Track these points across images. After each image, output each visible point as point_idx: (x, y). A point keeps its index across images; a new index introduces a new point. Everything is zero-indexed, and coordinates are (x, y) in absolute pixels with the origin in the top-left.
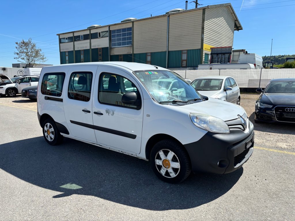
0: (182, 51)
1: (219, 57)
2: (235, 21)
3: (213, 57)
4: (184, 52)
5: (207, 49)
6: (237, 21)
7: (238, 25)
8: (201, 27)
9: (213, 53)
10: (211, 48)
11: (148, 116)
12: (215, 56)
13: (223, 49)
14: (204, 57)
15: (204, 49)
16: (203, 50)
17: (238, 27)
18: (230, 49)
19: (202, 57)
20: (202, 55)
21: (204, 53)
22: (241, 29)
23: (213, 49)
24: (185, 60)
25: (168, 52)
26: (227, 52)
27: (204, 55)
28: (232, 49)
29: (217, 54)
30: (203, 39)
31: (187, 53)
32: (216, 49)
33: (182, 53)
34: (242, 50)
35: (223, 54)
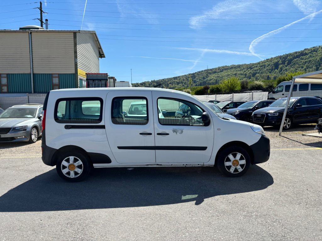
0: (52, 74)
1: (95, 83)
2: (99, 48)
3: (88, 83)
4: (54, 76)
5: (82, 74)
6: (101, 49)
7: (102, 53)
8: (73, 51)
9: (88, 78)
10: (86, 74)
12: (91, 82)
13: (98, 75)
14: (79, 82)
15: (78, 74)
16: (77, 75)
17: (101, 55)
18: (106, 75)
21: (79, 78)
22: (104, 57)
23: (88, 75)
24: (56, 85)
25: (34, 74)
26: (103, 78)
27: (79, 80)
28: (107, 76)
29: (94, 80)
30: (77, 64)
31: (59, 77)
32: (91, 75)
33: (52, 77)
35: (99, 81)
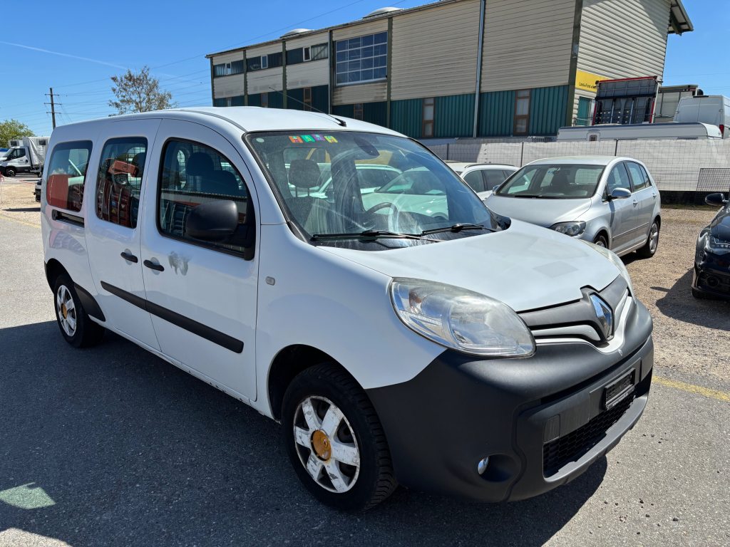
0: (517, 91)
1: (618, 107)
2: (672, 6)
3: (601, 106)
4: (521, 94)
5: (586, 84)
6: (677, 8)
7: (681, 19)
8: (572, 25)
9: (603, 94)
10: (597, 82)
11: (271, 281)
12: (607, 104)
13: (631, 84)
14: (576, 106)
15: (577, 85)
16: (574, 88)
17: (678, 25)
18: (652, 82)
19: (572, 108)
20: (572, 103)
21: (577, 96)
22: (689, 30)
23: (603, 85)
24: (522, 117)
25: (481, 94)
26: (643, 91)
27: (576, 101)
28: (656, 83)
29: (615, 98)
30: (576, 59)
31: (530, 97)
32: (610, 85)
33: (517, 98)
34: (689, 86)
35: (631, 99)
